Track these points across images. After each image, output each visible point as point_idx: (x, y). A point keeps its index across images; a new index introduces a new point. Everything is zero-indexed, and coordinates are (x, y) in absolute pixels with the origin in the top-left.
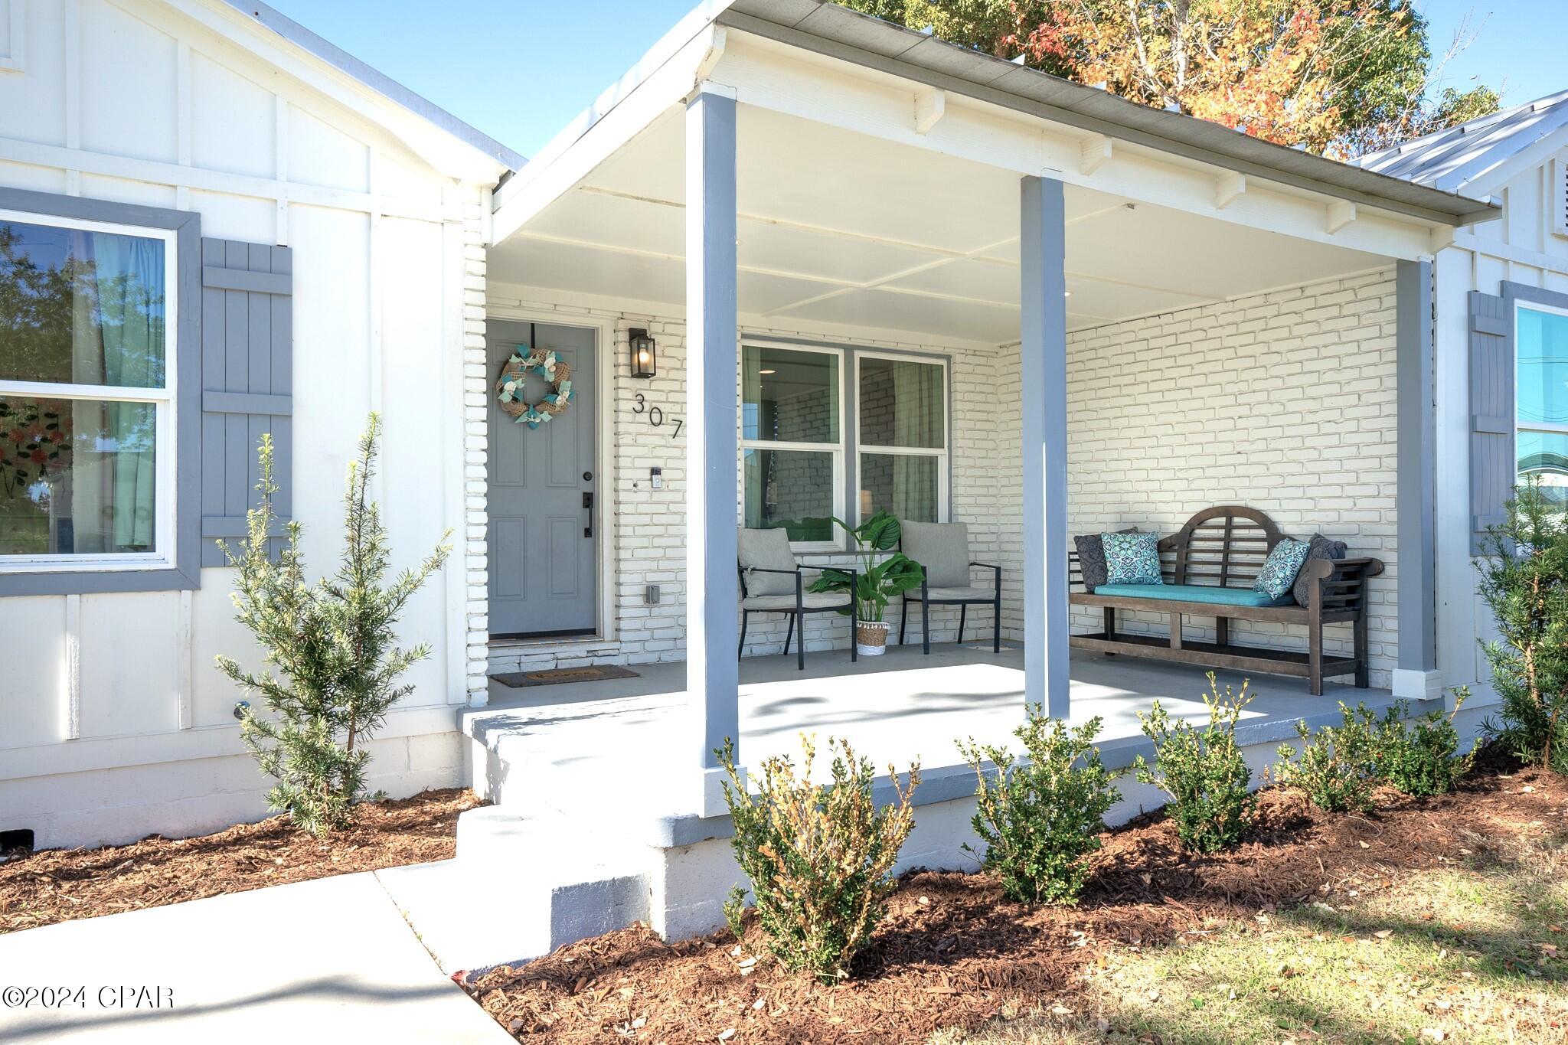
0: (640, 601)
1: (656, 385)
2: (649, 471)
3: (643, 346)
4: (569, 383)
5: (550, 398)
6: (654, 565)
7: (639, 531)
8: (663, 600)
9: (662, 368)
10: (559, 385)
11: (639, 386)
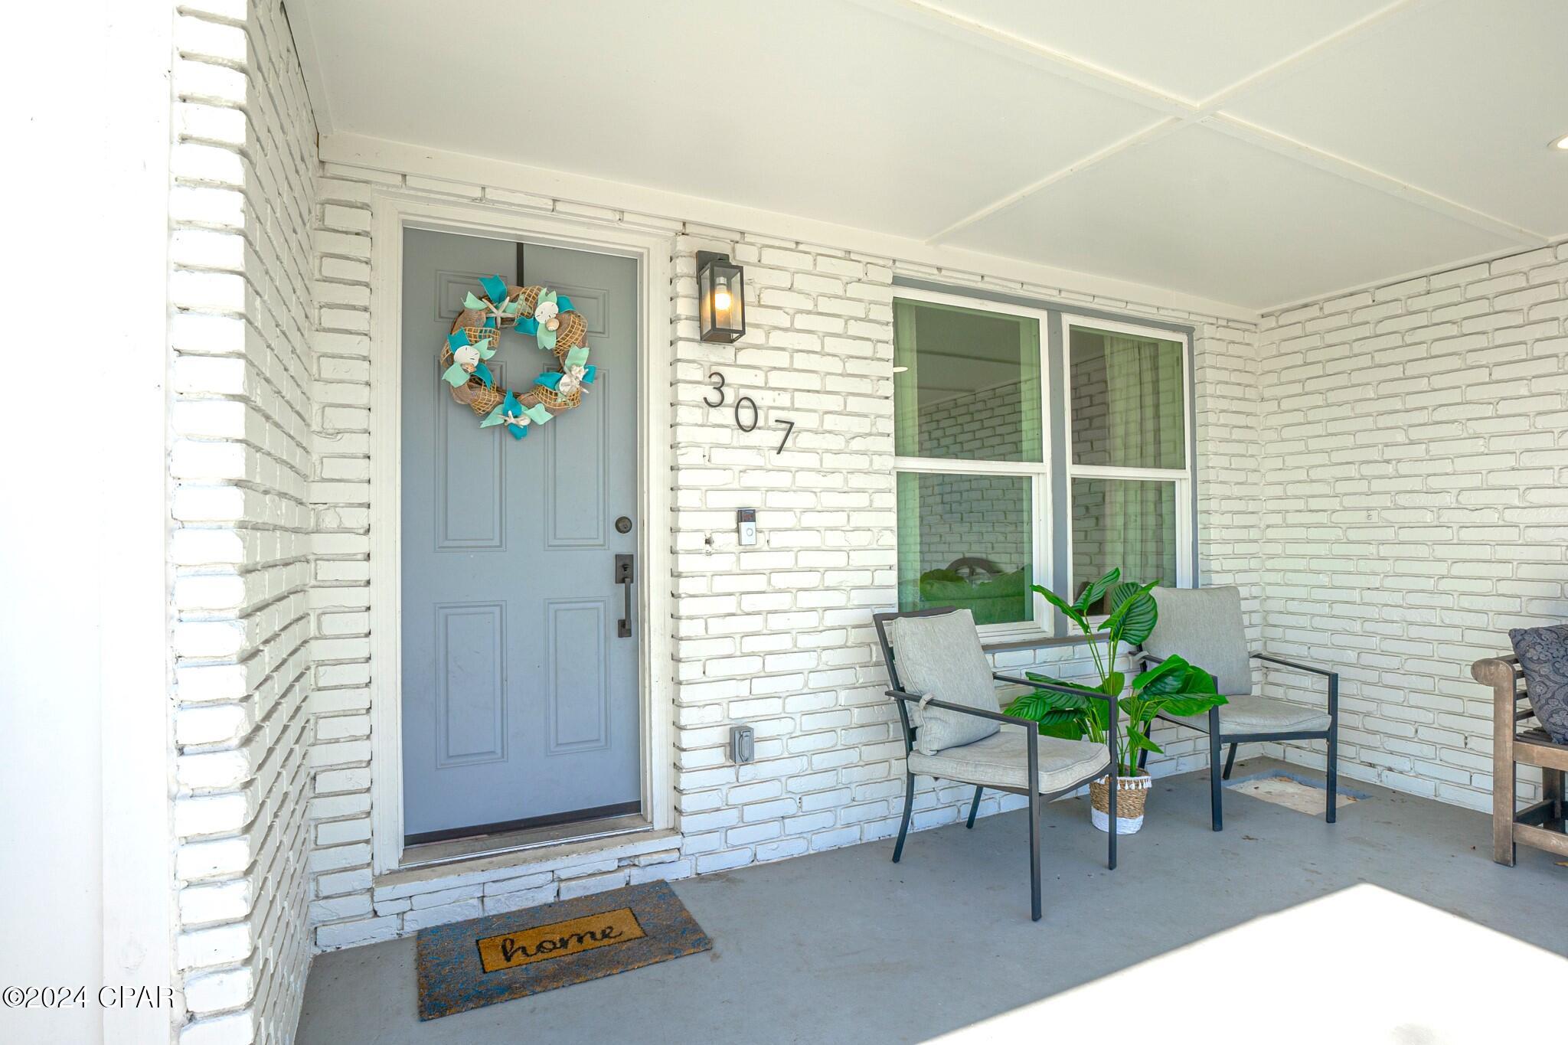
0: (719, 756)
1: (744, 357)
2: (733, 516)
3: (722, 280)
4: (585, 352)
5: (548, 381)
6: (743, 689)
7: (717, 627)
8: (761, 750)
9: (757, 326)
10: (565, 355)
11: (714, 359)
